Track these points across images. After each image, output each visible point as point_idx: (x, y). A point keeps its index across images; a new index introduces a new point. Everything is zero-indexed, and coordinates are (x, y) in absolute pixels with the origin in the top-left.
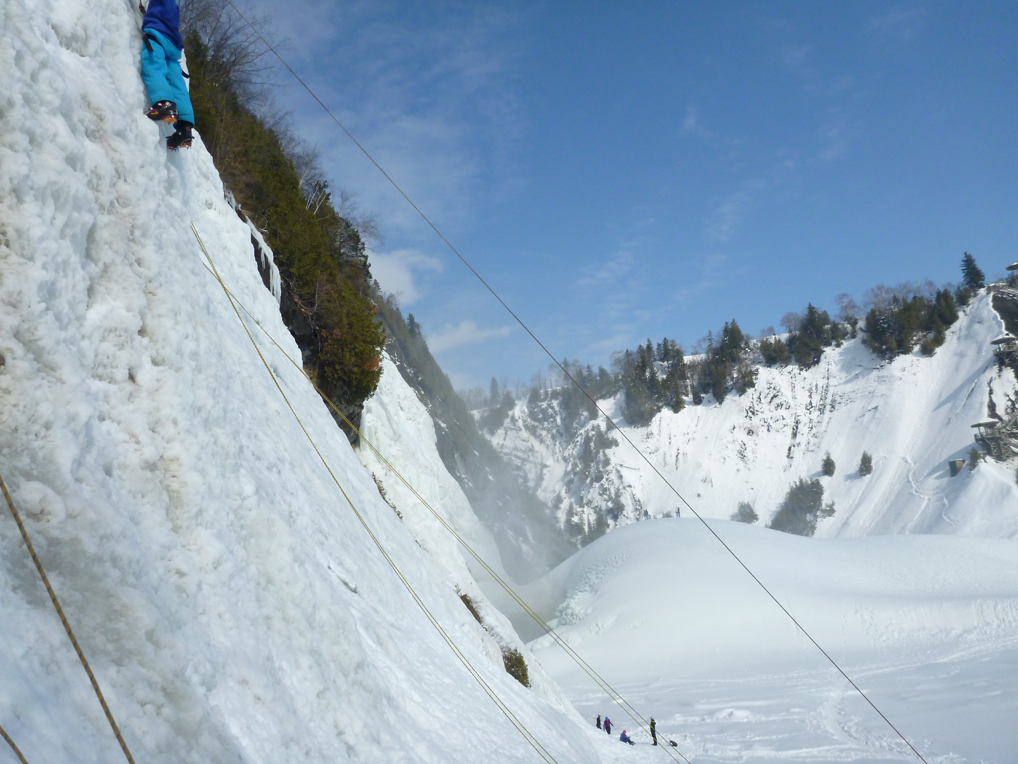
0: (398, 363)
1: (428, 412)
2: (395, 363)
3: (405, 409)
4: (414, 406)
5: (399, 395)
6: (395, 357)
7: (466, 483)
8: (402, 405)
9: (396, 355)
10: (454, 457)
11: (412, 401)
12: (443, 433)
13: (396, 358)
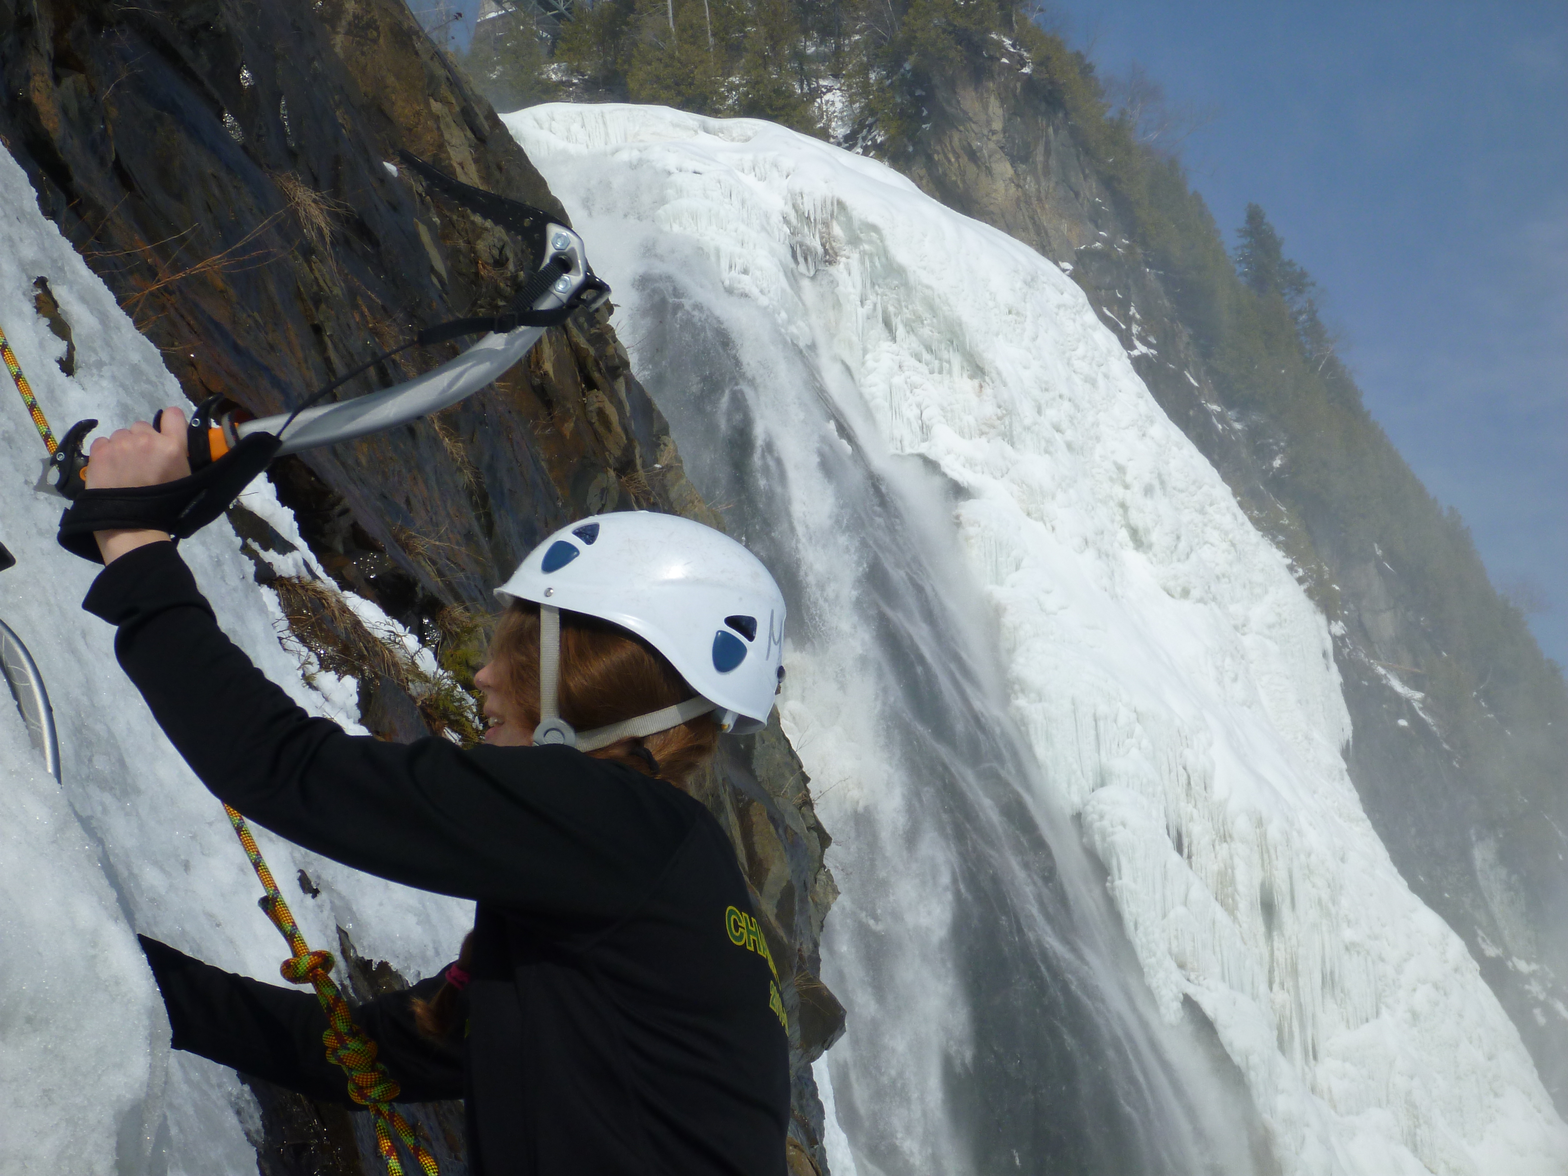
0: (1141, 349)
1: (1300, 581)
2: (1127, 343)
3: (1154, 537)
4: (1214, 536)
5: (1121, 469)
6: (1129, 320)
7: (1537, 1003)
8: (1136, 518)
9: (1133, 311)
10: (1465, 855)
11: (1202, 511)
12: (1403, 723)
13: (1135, 329)
